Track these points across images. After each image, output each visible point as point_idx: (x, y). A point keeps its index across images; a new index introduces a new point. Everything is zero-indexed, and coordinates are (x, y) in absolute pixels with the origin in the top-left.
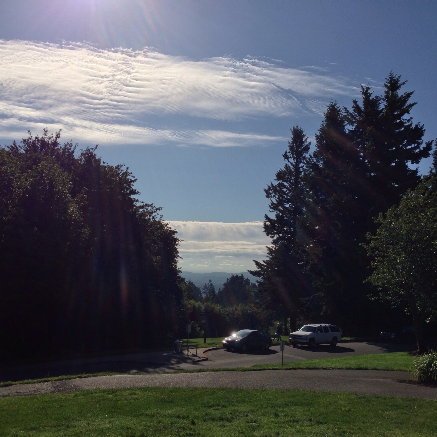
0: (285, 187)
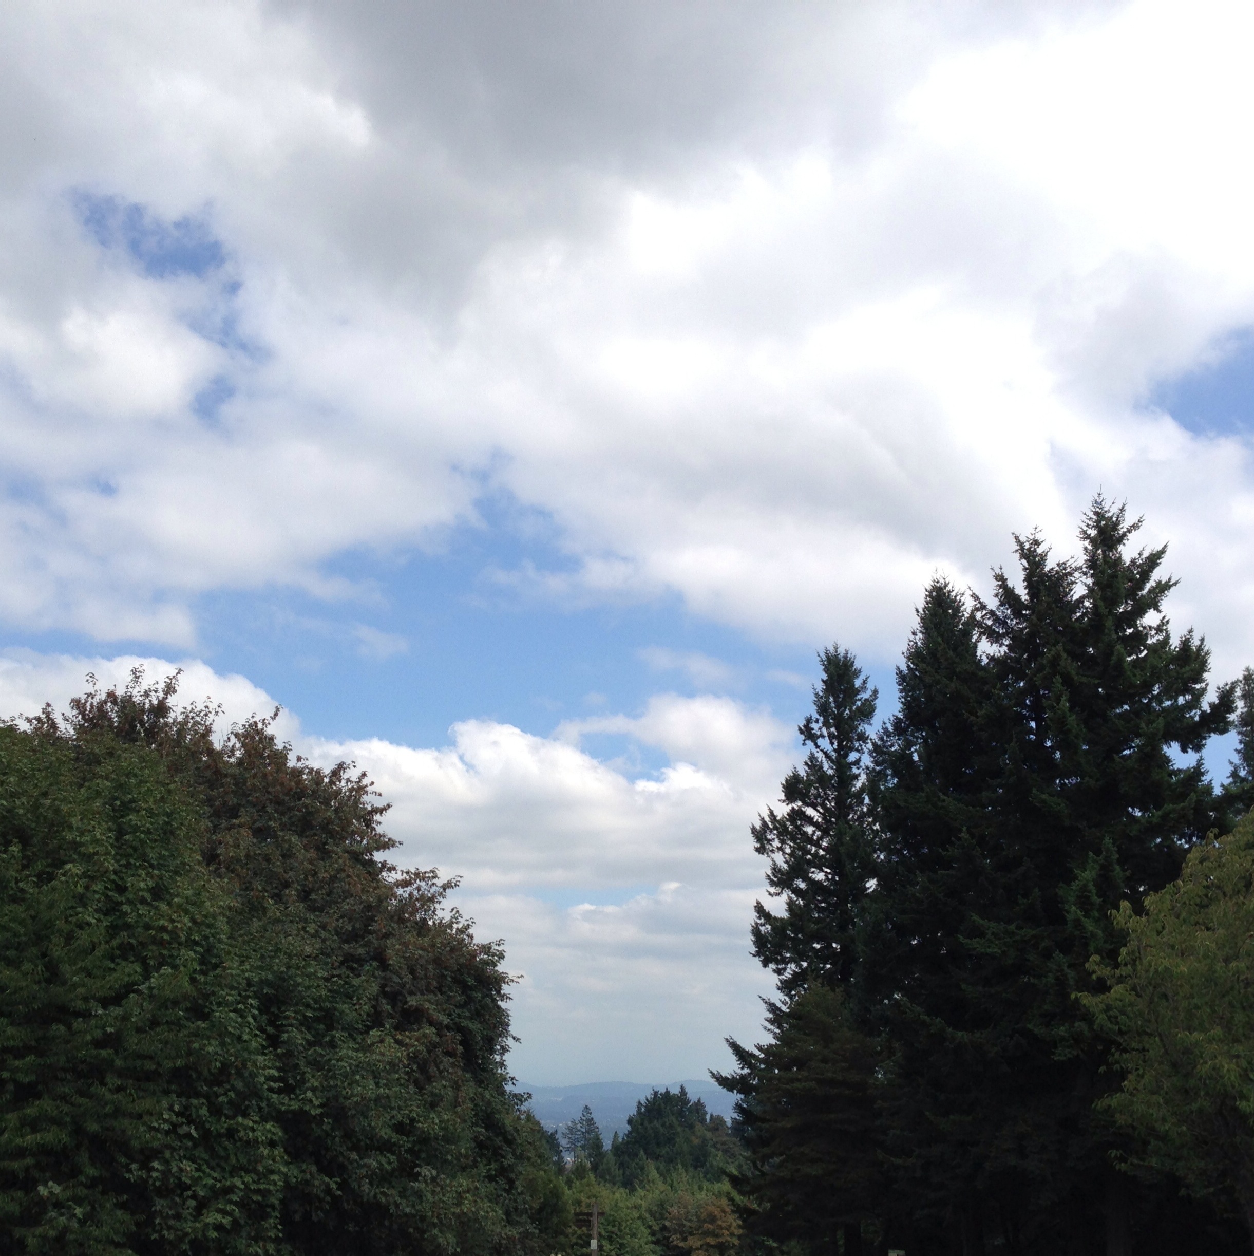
0: (810, 820)
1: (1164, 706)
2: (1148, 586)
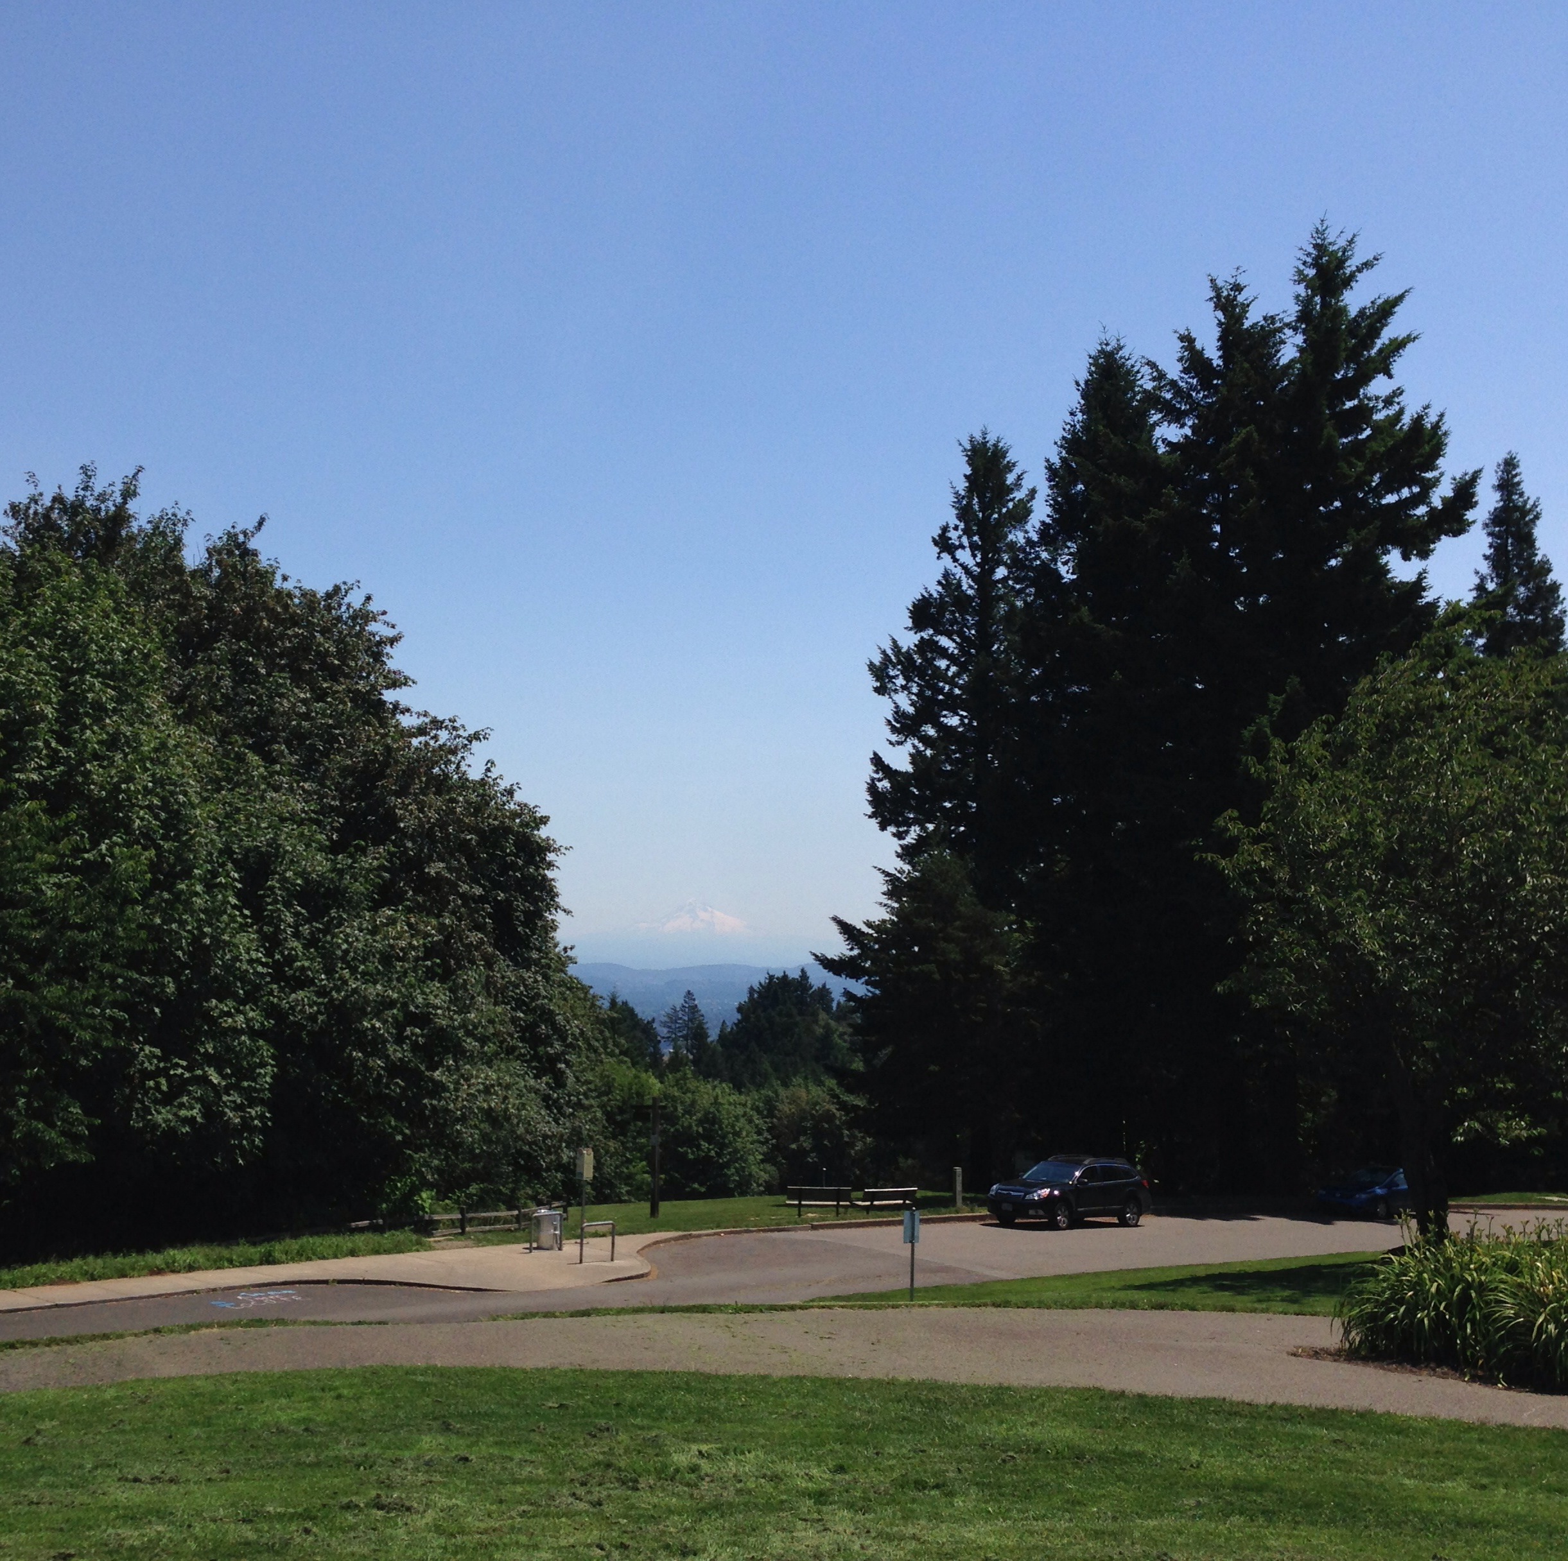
0: (943, 653)
1: (1384, 502)
2: (1379, 344)
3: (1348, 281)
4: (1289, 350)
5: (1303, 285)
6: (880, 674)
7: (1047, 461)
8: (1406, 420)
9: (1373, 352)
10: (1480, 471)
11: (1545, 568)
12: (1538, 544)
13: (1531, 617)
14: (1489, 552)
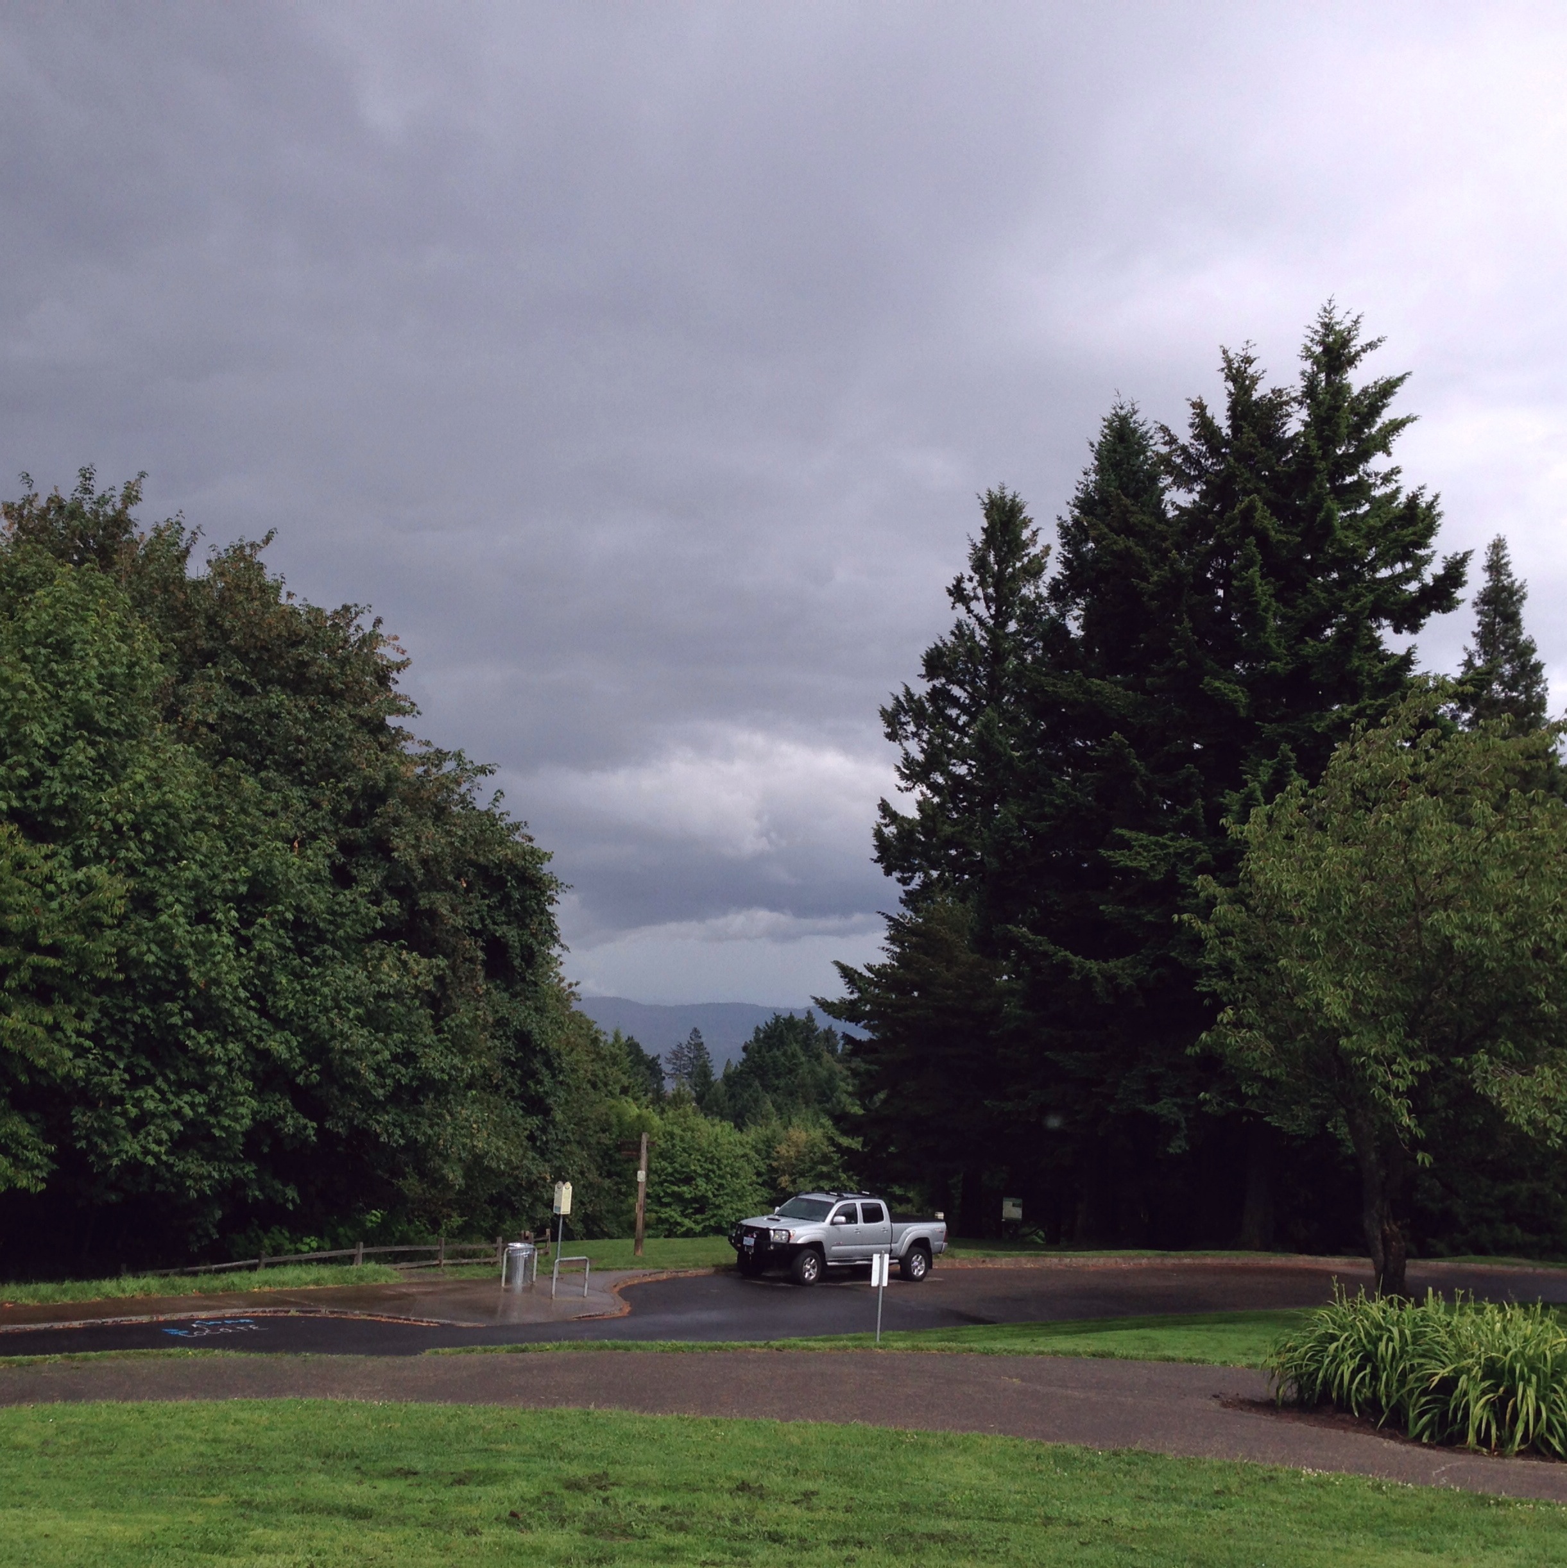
0: (955, 702)
1: (1378, 575)
2: (1380, 422)
3: (1351, 361)
4: (1295, 422)
5: (1310, 362)
6: (892, 719)
7: (1060, 518)
8: (1402, 498)
9: (1374, 430)
10: (1471, 552)
11: (1529, 649)
12: (1523, 624)
13: (1515, 694)
14: (1477, 629)
